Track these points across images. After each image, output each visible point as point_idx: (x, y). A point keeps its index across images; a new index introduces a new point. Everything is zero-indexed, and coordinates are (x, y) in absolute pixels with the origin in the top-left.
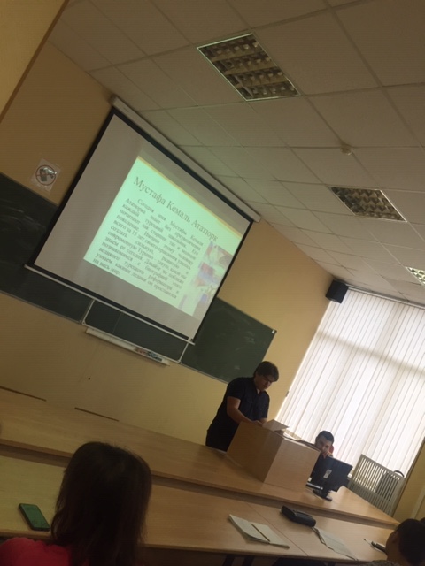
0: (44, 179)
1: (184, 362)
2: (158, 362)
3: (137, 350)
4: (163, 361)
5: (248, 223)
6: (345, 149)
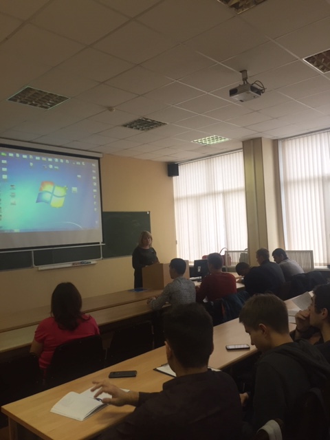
2: (90, 265)
3: (74, 264)
4: (92, 263)
5: (97, 161)
6: (110, 109)
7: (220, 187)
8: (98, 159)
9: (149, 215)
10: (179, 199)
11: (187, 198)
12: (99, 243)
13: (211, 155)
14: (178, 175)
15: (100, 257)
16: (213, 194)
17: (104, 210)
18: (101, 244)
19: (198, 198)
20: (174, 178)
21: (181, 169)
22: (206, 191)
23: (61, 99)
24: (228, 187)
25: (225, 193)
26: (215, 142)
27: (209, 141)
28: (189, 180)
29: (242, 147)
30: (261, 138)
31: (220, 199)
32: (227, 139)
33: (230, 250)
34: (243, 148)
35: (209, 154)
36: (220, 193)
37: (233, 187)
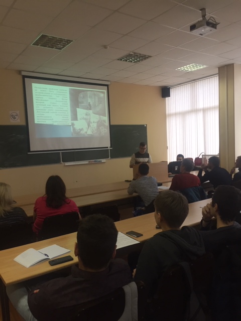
0: (15, 118)
1: (112, 157)
3: (89, 162)
4: (103, 161)
5: (106, 87)
6: (105, 47)
7: (201, 105)
8: (107, 85)
9: (146, 127)
10: (170, 115)
11: (176, 114)
12: (107, 148)
13: (194, 80)
14: (169, 96)
15: (108, 158)
16: (195, 111)
17: (111, 124)
18: (109, 148)
19: (184, 114)
20: (167, 98)
21: (172, 92)
22: (190, 109)
23: (68, 42)
24: (207, 106)
25: (204, 110)
26: (196, 69)
27: (190, 68)
28: (178, 101)
29: (218, 72)
30: (233, 64)
31: (201, 115)
32: (205, 66)
33: (207, 154)
34: (219, 74)
35: (193, 79)
36: (201, 110)
37: (211, 106)
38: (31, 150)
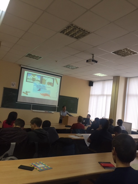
0: (13, 85)
2: (51, 113)
3: (45, 111)
4: (52, 112)
5: (61, 77)
7: (105, 93)
9: (78, 99)
10: (92, 95)
11: (94, 95)
14: (93, 86)
15: (56, 111)
16: (103, 95)
17: (60, 95)
18: (57, 106)
19: (98, 96)
20: (91, 87)
22: (101, 94)
25: (107, 96)
26: (102, 76)
28: (96, 89)
30: (119, 76)
31: (105, 97)
32: (106, 75)
34: (113, 79)
36: (105, 95)
38: (18, 101)
